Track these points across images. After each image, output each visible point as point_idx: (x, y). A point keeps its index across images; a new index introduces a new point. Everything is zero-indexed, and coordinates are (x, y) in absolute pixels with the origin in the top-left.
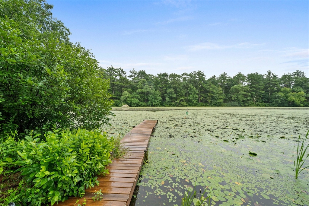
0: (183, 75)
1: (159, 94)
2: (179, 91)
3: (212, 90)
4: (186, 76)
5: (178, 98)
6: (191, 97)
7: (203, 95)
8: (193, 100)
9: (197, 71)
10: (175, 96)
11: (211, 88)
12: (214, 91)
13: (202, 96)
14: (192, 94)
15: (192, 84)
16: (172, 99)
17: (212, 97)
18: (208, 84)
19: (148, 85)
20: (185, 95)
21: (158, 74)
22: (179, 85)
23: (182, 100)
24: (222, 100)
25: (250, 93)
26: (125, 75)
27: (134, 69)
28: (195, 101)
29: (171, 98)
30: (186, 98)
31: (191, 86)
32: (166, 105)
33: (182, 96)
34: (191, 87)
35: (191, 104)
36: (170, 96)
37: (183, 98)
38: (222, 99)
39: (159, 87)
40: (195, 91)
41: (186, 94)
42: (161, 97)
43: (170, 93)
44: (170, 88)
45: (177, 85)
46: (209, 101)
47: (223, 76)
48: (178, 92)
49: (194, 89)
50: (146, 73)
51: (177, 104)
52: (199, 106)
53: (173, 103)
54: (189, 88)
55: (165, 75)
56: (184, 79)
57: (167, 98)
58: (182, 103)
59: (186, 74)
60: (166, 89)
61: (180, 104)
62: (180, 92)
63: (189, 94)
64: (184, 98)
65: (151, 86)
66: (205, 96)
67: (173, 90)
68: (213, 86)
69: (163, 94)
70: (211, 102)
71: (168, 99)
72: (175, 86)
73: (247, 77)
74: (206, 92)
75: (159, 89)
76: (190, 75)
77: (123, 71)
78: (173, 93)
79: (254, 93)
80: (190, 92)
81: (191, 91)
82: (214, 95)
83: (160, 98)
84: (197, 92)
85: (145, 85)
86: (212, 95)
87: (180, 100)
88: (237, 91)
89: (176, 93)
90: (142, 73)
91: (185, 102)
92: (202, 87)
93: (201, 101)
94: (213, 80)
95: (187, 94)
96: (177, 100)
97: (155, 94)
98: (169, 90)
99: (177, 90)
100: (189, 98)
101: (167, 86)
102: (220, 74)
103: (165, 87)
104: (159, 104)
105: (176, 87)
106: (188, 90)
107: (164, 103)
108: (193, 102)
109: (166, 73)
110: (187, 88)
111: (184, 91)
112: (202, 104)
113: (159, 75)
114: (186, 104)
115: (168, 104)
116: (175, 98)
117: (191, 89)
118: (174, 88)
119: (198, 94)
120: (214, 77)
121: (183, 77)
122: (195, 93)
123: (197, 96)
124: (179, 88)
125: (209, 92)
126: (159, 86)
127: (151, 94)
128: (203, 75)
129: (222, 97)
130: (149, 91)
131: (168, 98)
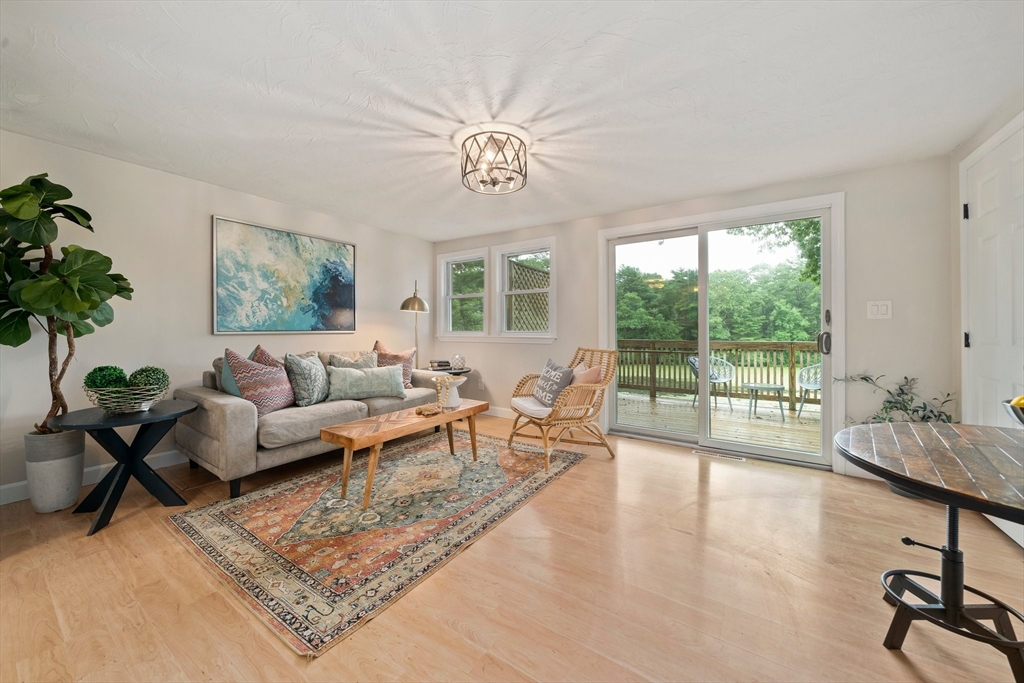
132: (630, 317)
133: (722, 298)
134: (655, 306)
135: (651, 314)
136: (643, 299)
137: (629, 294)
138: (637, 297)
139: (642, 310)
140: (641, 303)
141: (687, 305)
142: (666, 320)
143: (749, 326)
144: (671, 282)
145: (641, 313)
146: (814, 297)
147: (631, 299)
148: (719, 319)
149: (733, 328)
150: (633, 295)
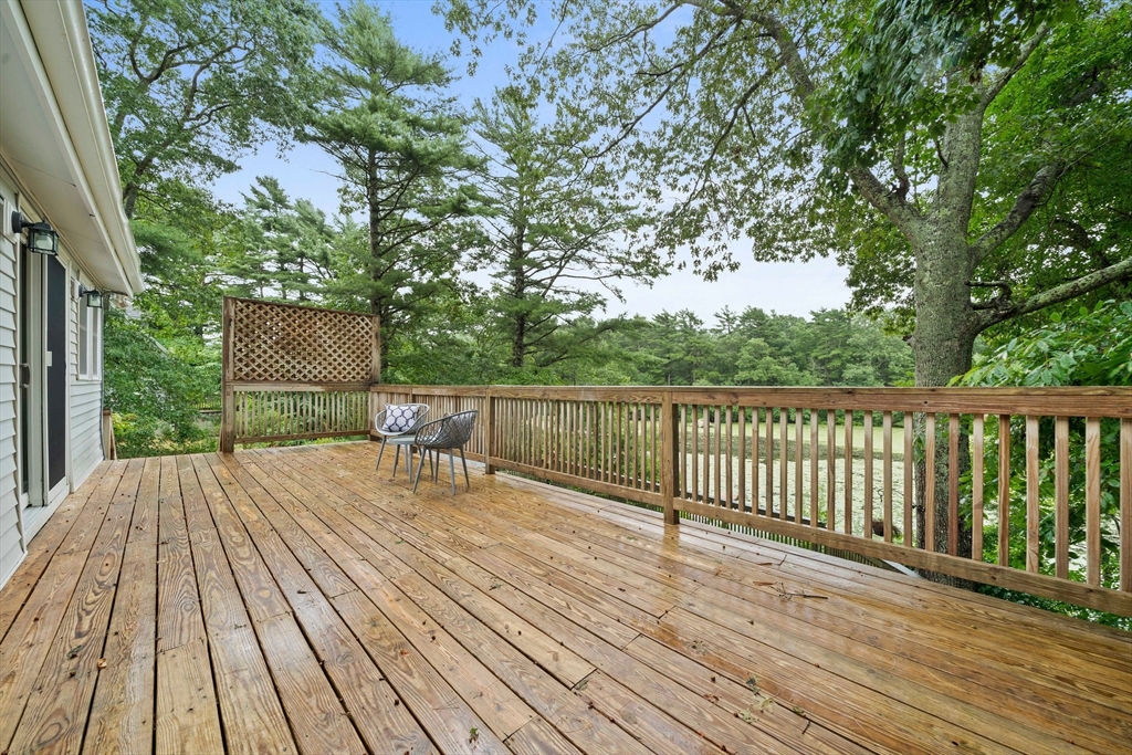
2: (897, 370)
19: (771, 359)
21: (813, 313)
22: (899, 349)
26: (701, 327)
39: (816, 358)
43: (860, 379)
44: (858, 360)
45: (888, 351)
48: (894, 374)
60: (843, 366)
62: (902, 374)
65: (786, 359)
72: (877, 353)
75: (814, 365)
77: (694, 318)
78: (872, 378)
85: (762, 356)
89: (886, 377)
90: (756, 315)
98: (853, 371)
99: (889, 367)
101: (847, 354)
103: (838, 356)
105: (883, 358)
113: (816, 315)
118: (873, 363)
124: (898, 360)
126: (813, 355)
130: (775, 375)
132: (754, 367)
133: (873, 343)
134: (788, 354)
135: (781, 364)
136: (771, 345)
137: (753, 341)
138: (763, 344)
139: (768, 358)
140: (769, 351)
141: (829, 352)
142: (801, 370)
144: (809, 325)
145: (768, 363)
147: (754, 346)
148: (870, 369)
149: (891, 380)
150: (760, 341)
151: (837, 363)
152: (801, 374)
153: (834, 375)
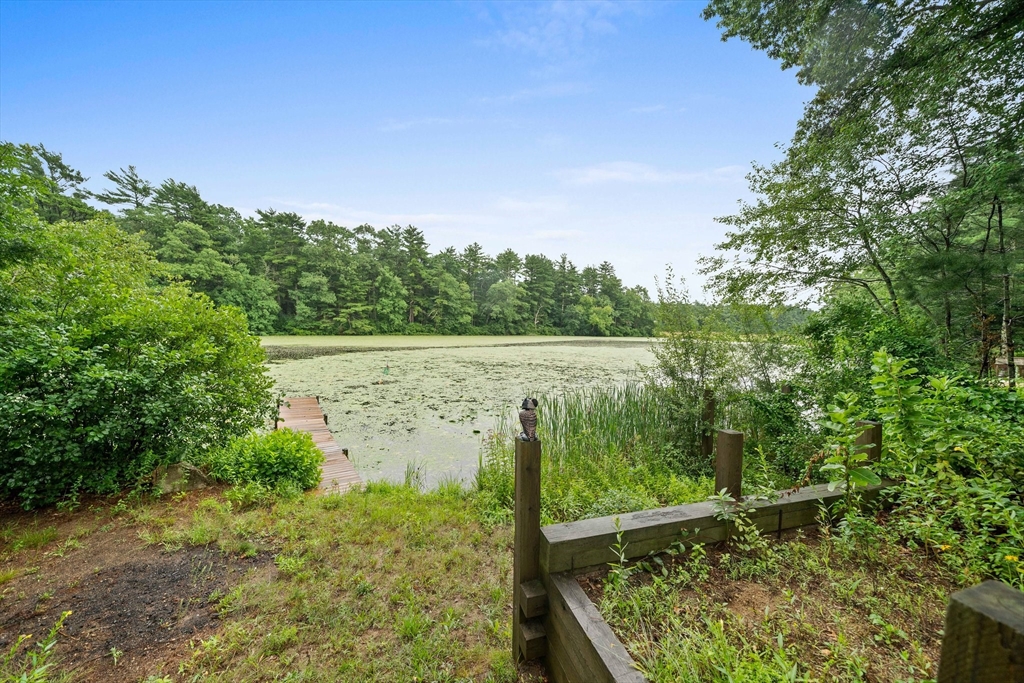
0: (360, 230)
1: (270, 290)
2: (346, 283)
3: (446, 289)
4: (368, 236)
5: (343, 308)
6: (384, 305)
7: (420, 300)
8: (392, 316)
9: (404, 227)
10: (331, 298)
11: (443, 284)
12: (451, 292)
13: (419, 305)
14: (387, 296)
15: (390, 264)
16: (319, 309)
17: (446, 308)
18: (434, 271)
19: (215, 252)
20: (367, 299)
21: (260, 212)
22: (347, 264)
23: (356, 313)
24: (468, 319)
25: (529, 302)
26: (78, 186)
27: (131, 168)
28: (398, 320)
29: (318, 306)
30: (370, 308)
31: (385, 270)
32: (295, 330)
33: (355, 300)
34: (387, 275)
35: (385, 327)
36: (315, 297)
37: (359, 308)
38: (469, 314)
39: (269, 262)
40: (397, 288)
41: (369, 293)
42: (276, 299)
43: (315, 288)
44: (309, 269)
45: (338, 265)
46: (438, 319)
47: (473, 252)
48: (343, 286)
49: (395, 282)
50: (203, 198)
51: (340, 328)
52: (409, 334)
53: (326, 324)
54: (379, 278)
55: (292, 220)
56: (364, 246)
57: (303, 306)
58: (357, 323)
59: (369, 229)
60: (298, 274)
61: (348, 326)
62: (347, 287)
63: (380, 295)
64: (364, 308)
65: (232, 257)
66: (427, 305)
67: (325, 280)
68: (448, 276)
69: (283, 290)
70: (442, 321)
71: (307, 310)
72: (330, 264)
73: (524, 261)
74: (429, 292)
75: (268, 269)
76: (381, 234)
77: (61, 167)
78: (325, 288)
79: (536, 303)
80: (382, 289)
81: (386, 287)
82: (451, 304)
83: (274, 305)
84: (404, 292)
85: (198, 248)
86: (445, 302)
87: (350, 314)
88: (502, 296)
89: (335, 289)
91: (367, 322)
92: (419, 279)
93: (416, 319)
94: (448, 261)
95: (374, 295)
96: (337, 314)
97: (248, 288)
98: (308, 280)
99: (338, 280)
100: (379, 308)
101: (302, 262)
102: (466, 246)
103: (294, 264)
104: (270, 328)
105: (334, 269)
106: (377, 284)
107: (291, 322)
108: (390, 322)
109: (295, 216)
110: (373, 276)
111: (362, 286)
112: (419, 326)
113: (265, 217)
114: (368, 328)
115: (304, 326)
116: (331, 306)
117: (385, 281)
118: (326, 273)
119: (406, 298)
120: (450, 251)
121: (360, 236)
122: (398, 294)
123: (403, 304)
124: (346, 273)
125: (435, 292)
126: (266, 257)
127: (230, 287)
128: (421, 241)
129: (470, 310)
130: (223, 274)
131: (307, 304)
133: (326, 255)
134: (234, 252)
135: (227, 261)
136: (213, 237)
137: (186, 224)
138: (202, 231)
139: (211, 252)
140: (210, 243)
141: (283, 258)
142: (251, 273)
143: (356, 291)
144: (257, 225)
145: (211, 257)
146: (410, 268)
149: (339, 292)
151: (292, 269)
152: (253, 277)
153: (288, 283)
